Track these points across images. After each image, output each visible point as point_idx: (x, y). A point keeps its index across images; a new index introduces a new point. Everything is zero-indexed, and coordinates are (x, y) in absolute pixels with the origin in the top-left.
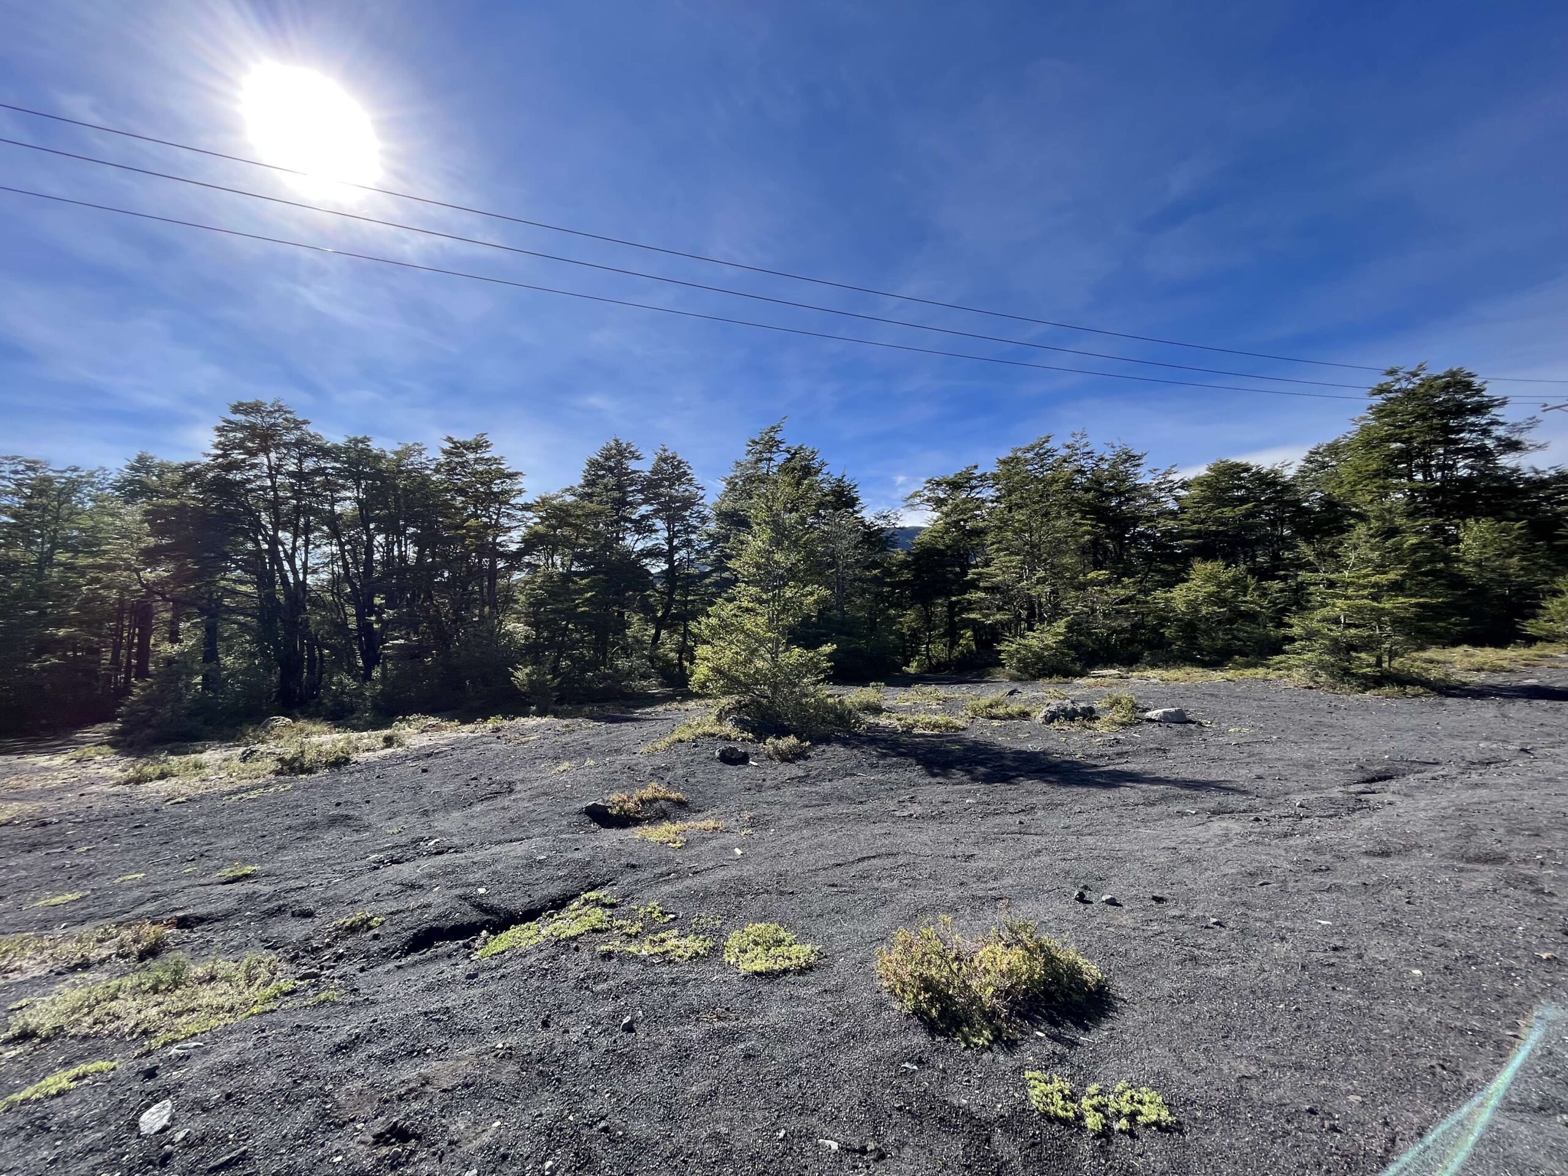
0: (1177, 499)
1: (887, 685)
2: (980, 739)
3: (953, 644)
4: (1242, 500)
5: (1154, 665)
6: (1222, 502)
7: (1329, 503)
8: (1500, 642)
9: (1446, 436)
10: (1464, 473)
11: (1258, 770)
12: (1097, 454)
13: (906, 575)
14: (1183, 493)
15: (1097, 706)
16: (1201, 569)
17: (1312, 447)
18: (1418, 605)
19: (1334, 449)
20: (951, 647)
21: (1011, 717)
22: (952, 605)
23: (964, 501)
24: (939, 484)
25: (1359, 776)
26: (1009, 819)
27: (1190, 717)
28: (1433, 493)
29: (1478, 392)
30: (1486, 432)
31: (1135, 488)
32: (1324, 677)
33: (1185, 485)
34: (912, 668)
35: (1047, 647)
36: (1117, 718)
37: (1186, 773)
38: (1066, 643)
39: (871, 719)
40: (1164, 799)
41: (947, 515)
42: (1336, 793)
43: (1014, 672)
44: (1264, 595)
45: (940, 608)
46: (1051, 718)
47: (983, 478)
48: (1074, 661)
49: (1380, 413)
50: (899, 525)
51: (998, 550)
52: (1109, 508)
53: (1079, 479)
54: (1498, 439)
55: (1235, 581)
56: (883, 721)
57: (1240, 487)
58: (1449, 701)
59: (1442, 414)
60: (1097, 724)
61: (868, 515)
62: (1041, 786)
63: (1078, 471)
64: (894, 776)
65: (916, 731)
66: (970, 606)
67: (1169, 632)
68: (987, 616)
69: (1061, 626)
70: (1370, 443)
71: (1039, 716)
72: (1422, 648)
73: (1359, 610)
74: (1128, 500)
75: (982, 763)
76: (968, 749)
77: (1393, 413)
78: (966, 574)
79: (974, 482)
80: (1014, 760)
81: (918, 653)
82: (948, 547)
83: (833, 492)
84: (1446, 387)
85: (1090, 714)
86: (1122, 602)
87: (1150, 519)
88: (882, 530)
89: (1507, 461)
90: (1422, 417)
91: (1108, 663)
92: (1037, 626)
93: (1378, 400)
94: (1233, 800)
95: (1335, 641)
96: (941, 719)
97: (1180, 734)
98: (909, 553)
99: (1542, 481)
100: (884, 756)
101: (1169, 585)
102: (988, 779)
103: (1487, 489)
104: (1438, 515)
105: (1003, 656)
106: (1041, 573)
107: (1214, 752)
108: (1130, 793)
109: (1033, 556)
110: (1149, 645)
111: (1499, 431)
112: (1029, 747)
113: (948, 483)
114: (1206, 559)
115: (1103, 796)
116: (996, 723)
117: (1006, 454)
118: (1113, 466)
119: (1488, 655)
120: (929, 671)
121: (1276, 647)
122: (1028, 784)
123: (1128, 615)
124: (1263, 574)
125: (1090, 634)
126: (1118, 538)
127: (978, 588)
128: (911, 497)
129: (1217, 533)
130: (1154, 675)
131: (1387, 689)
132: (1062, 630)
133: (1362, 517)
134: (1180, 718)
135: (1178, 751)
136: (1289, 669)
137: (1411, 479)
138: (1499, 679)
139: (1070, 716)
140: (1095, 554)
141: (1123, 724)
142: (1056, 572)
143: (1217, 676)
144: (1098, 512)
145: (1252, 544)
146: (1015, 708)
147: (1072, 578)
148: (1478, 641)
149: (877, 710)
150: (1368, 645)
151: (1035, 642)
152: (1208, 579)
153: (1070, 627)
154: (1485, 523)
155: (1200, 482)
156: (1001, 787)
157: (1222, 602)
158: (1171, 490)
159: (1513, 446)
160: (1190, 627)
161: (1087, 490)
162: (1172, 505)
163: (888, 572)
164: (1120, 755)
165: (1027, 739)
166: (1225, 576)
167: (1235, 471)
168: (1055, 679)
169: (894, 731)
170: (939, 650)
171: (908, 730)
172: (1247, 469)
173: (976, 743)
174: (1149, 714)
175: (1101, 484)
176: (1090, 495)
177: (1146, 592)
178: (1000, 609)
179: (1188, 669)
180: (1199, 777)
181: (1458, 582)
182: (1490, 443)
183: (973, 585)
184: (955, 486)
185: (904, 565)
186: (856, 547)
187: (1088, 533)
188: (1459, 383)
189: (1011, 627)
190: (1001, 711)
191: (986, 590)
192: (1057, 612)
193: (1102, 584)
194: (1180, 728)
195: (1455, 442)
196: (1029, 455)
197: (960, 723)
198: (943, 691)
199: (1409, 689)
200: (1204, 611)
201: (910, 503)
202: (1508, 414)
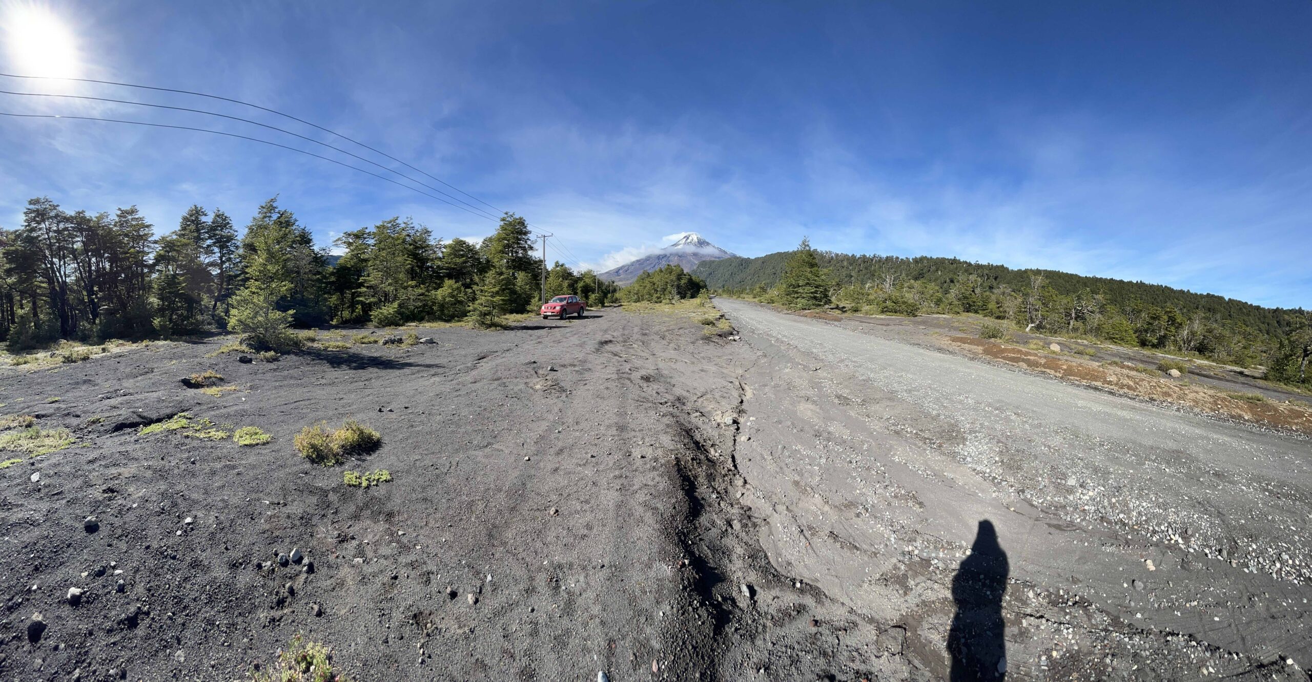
0: (442, 252)
1: (320, 329)
2: (357, 352)
3: (353, 311)
4: (462, 256)
5: (429, 321)
6: (456, 256)
7: (488, 261)
8: (522, 313)
9: (518, 241)
10: (521, 255)
11: (450, 359)
12: (416, 228)
13: (333, 279)
14: (444, 250)
15: (404, 338)
16: (448, 283)
17: (484, 238)
18: (502, 300)
19: (490, 240)
20: (352, 313)
21: (370, 343)
22: (353, 294)
23: (360, 245)
24: (350, 235)
25: (477, 358)
26: (361, 383)
27: (435, 341)
28: (513, 261)
29: (525, 227)
30: (526, 242)
31: (428, 246)
32: (477, 325)
33: (445, 247)
34: (334, 322)
35: (390, 314)
36: (410, 342)
37: (428, 362)
38: (398, 312)
41: (352, 251)
42: (469, 365)
43: (376, 324)
44: (466, 294)
45: (348, 294)
46: (386, 343)
47: (370, 234)
48: (400, 320)
49: (504, 229)
51: (373, 269)
52: (418, 254)
53: (408, 239)
55: (458, 288)
56: (315, 345)
57: (463, 250)
58: (506, 332)
59: (517, 233)
60: (402, 345)
62: (376, 370)
63: (408, 235)
64: (316, 368)
65: (329, 349)
66: (360, 294)
67: (435, 308)
68: (366, 299)
69: (396, 305)
70: (500, 240)
71: (381, 342)
72: (504, 315)
73: (488, 301)
74: (426, 251)
75: (355, 362)
76: (350, 356)
77: (506, 229)
78: (359, 279)
79: (365, 236)
80: (368, 360)
81: (337, 315)
82: (352, 266)
83: (300, 236)
84: (519, 223)
85: (400, 341)
86: (420, 295)
87: (432, 260)
88: (322, 256)
89: (530, 253)
90: (512, 233)
91: (413, 320)
92: (386, 304)
94: (440, 370)
95: (481, 312)
96: (340, 344)
97: (430, 348)
98: (334, 269)
99: (536, 261)
100: (313, 360)
101: (436, 289)
102: (355, 368)
103: (525, 262)
104: (514, 269)
105: (372, 317)
106: (390, 281)
107: (439, 353)
108: (407, 371)
109: (387, 273)
110: (428, 313)
111: (529, 242)
112: (376, 355)
113: (354, 235)
114: (449, 279)
116: (364, 346)
117: (380, 223)
118: (421, 235)
119: (518, 316)
120: (341, 323)
121: (464, 314)
123: (421, 301)
124: (467, 286)
125: (408, 309)
126: (421, 267)
127: (364, 286)
129: (454, 269)
130: (428, 325)
131: (492, 329)
132: (396, 306)
133: (494, 267)
134: (431, 342)
135: (428, 354)
136: (468, 322)
137: (508, 255)
138: (518, 324)
139: (393, 342)
140: (412, 274)
141: (412, 345)
142: (396, 280)
143: (448, 325)
144: (415, 256)
145: (464, 274)
146: (372, 339)
147: (402, 284)
148: (517, 313)
149: (313, 340)
150: (489, 313)
151: (385, 311)
152: (450, 286)
153: (400, 305)
154: (524, 273)
155: (450, 246)
156: (361, 371)
157: (453, 296)
158: (440, 248)
159: (531, 248)
160: (442, 306)
161: (410, 245)
162: (440, 255)
163: (324, 277)
164: (408, 357)
165: (376, 352)
166: (455, 286)
167: (461, 243)
168: (392, 327)
170: (346, 314)
171: (326, 349)
172: (465, 243)
173: (354, 354)
174: (421, 340)
175: (416, 243)
176: (412, 247)
177: (428, 291)
178: (373, 296)
179: (440, 323)
180: (432, 363)
181: (513, 292)
182: (527, 246)
183: (361, 285)
184: (357, 236)
185: (332, 274)
186: (309, 264)
187: (409, 264)
188: (522, 223)
189: (378, 304)
190: (367, 340)
191: (368, 287)
192: (395, 298)
193: (412, 287)
194: (429, 345)
195: (519, 244)
196: (390, 225)
197: (348, 346)
198: (344, 332)
199: (498, 328)
200: (447, 299)
202: (532, 237)
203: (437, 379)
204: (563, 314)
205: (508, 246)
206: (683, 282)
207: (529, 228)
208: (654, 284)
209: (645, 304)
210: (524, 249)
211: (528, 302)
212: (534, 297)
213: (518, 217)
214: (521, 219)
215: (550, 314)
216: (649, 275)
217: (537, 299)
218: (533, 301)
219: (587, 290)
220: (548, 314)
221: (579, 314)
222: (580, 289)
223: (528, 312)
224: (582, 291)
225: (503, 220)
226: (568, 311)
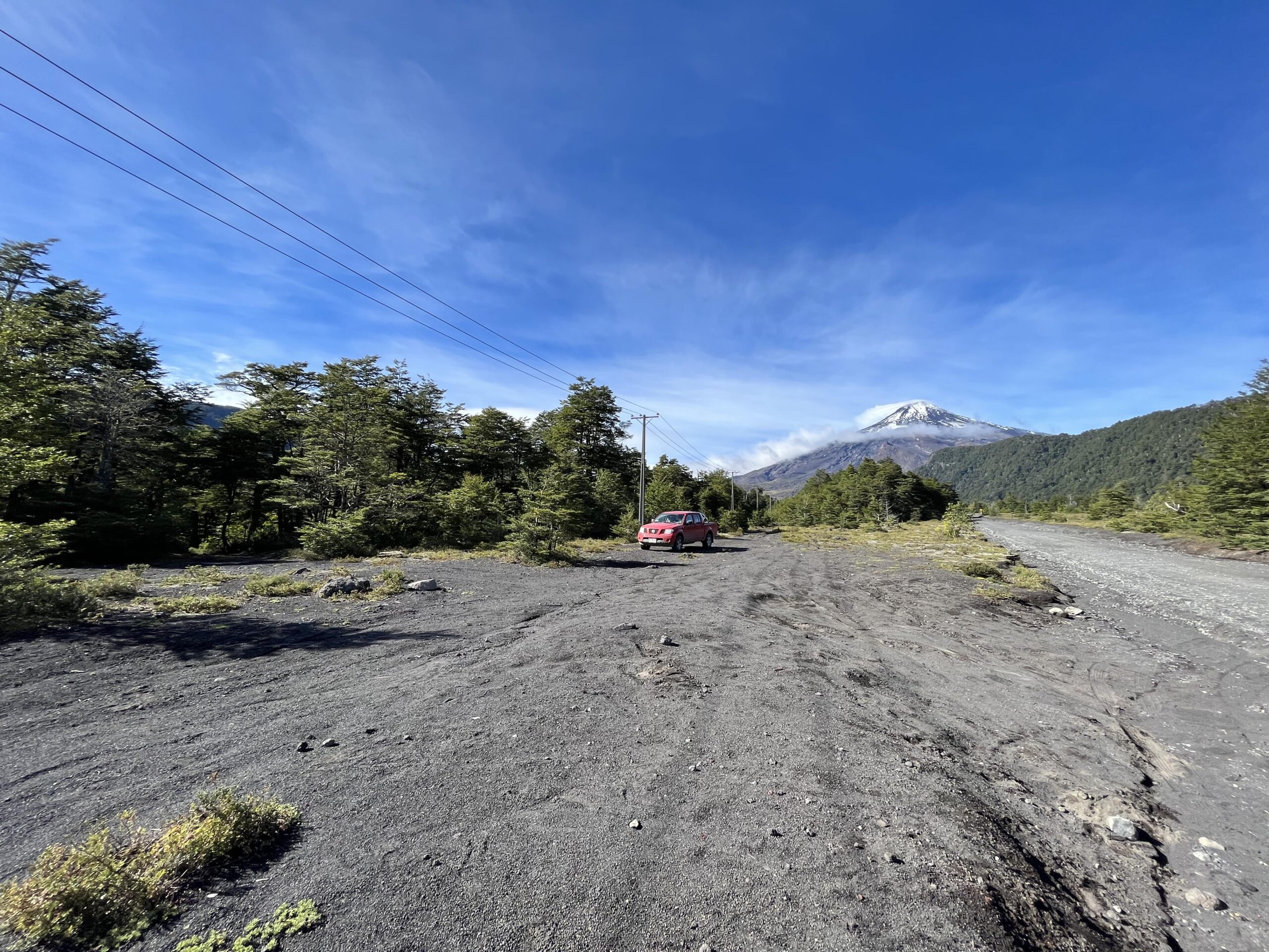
0: (462, 428)
1: (153, 566)
2: (254, 616)
3: (256, 525)
4: (500, 437)
5: (428, 548)
6: (487, 436)
7: (545, 449)
8: (604, 538)
9: (598, 421)
10: (602, 443)
11: (470, 620)
12: (412, 382)
13: (208, 453)
14: (466, 425)
15: (373, 580)
16: (470, 479)
17: (541, 412)
18: (570, 514)
19: (551, 416)
20: (253, 529)
21: (293, 593)
22: (259, 489)
23: (288, 393)
24: (262, 371)
25: (522, 617)
27: (439, 585)
28: (590, 451)
29: (612, 402)
30: (612, 424)
31: (435, 414)
32: (523, 556)
33: (468, 420)
34: (202, 549)
35: (345, 532)
36: (386, 589)
37: (423, 628)
38: (364, 529)
39: (116, 606)
40: (402, 649)
41: (266, 402)
42: (508, 630)
43: (311, 552)
44: (503, 501)
45: (246, 489)
46: (328, 594)
47: (310, 376)
48: (367, 544)
49: (573, 400)
50: (208, 400)
51: (314, 443)
52: (414, 426)
53: (395, 397)
54: (616, 428)
55: (488, 490)
56: (134, 606)
57: (500, 428)
58: (576, 569)
59: (598, 409)
60: (370, 595)
61: (167, 383)
63: (396, 391)
64: (128, 666)
65: (176, 614)
66: (276, 491)
67: (441, 523)
68: (293, 501)
69: (360, 514)
70: (567, 416)
71: (319, 592)
72: (573, 539)
73: (545, 515)
74: (429, 422)
76: (235, 627)
77: (578, 403)
78: (276, 460)
79: (300, 378)
81: (212, 533)
82: (263, 433)
83: (120, 348)
84: (600, 395)
85: (365, 587)
86: (414, 499)
87: (442, 439)
88: (183, 402)
89: (618, 441)
90: (590, 408)
91: (394, 546)
92: (339, 513)
93: (572, 393)
94: (449, 644)
95: (531, 533)
97: (429, 599)
98: (215, 432)
99: (629, 454)
100: (120, 646)
101: (447, 489)
102: (248, 655)
103: (610, 454)
104: (589, 464)
105: (302, 538)
106: (351, 469)
107: (448, 610)
108: (377, 649)
109: (345, 453)
110: (429, 533)
111: (617, 425)
112: (303, 619)
113: (273, 373)
114: (473, 473)
115: (353, 654)
116: (275, 600)
117: (336, 361)
118: (422, 394)
119: (598, 543)
120: (222, 551)
121: (499, 536)
122: (289, 653)
123: (415, 510)
124: (506, 488)
125: (385, 523)
126: (418, 450)
127: (288, 475)
128: (229, 376)
129: (482, 457)
130: (425, 555)
131: (551, 563)
132: (361, 517)
133: (557, 459)
134: (432, 587)
135: (425, 612)
136: (506, 550)
137: (581, 442)
138: (598, 557)
139: (347, 589)
140: (399, 459)
141: (390, 594)
142: (364, 469)
143: (466, 555)
144: (407, 428)
145: (501, 467)
146: (298, 585)
147: (377, 476)
148: (595, 537)
149: (127, 595)
150: (546, 536)
151: (335, 527)
152: (474, 487)
153: (368, 516)
154: (607, 472)
155: (477, 419)
157: (478, 504)
158: (459, 421)
159: (621, 434)
160: (457, 520)
161: (399, 408)
162: (458, 432)
163: (187, 448)
164: (380, 619)
165: (303, 613)
166: (484, 486)
167: (499, 417)
168: (348, 559)
169: (147, 617)
170: (238, 531)
172: (505, 418)
174: (411, 585)
175: (412, 406)
176: (402, 412)
177: (431, 492)
178: (308, 496)
179: (450, 551)
180: (432, 630)
181: (589, 502)
182: (613, 430)
183: (283, 471)
184: (281, 376)
185: (207, 442)
186: (142, 414)
187: (396, 441)
188: (605, 394)
189: (318, 513)
190: (283, 588)
191: (297, 478)
192: (360, 501)
193: (398, 483)
194: (429, 594)
195: (601, 426)
196: (357, 368)
197: (234, 602)
198: (226, 572)
199: (560, 563)
200: (467, 509)
201: (227, 381)
202: (622, 416)
203: (443, 662)
204: (677, 543)
205: (581, 428)
206: (900, 490)
207: (617, 403)
208: (840, 494)
209: (822, 529)
210: (609, 434)
211: (614, 520)
212: (625, 512)
213: (599, 386)
214: (604, 388)
215: (654, 541)
216: (828, 479)
217: (630, 515)
218: (623, 518)
219: (715, 504)
220: (650, 541)
221: (704, 543)
222: (703, 501)
223: (614, 536)
224: (707, 505)
225: (574, 388)
226: (686, 536)
